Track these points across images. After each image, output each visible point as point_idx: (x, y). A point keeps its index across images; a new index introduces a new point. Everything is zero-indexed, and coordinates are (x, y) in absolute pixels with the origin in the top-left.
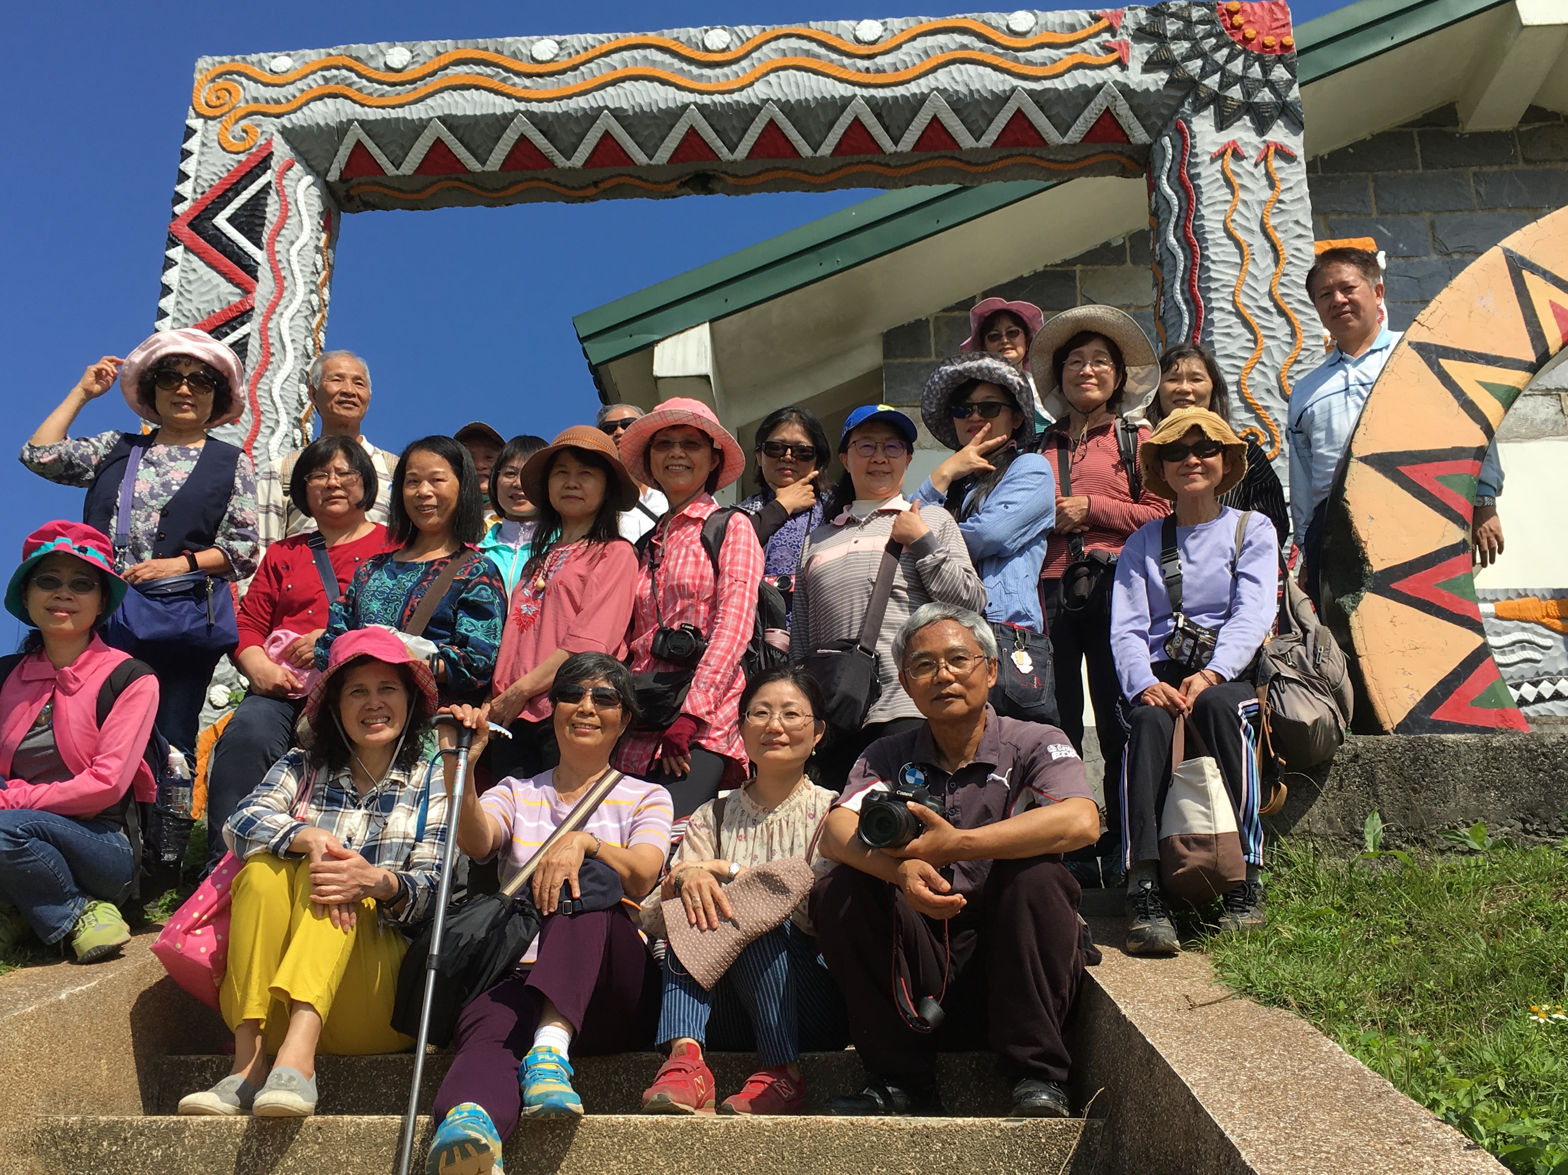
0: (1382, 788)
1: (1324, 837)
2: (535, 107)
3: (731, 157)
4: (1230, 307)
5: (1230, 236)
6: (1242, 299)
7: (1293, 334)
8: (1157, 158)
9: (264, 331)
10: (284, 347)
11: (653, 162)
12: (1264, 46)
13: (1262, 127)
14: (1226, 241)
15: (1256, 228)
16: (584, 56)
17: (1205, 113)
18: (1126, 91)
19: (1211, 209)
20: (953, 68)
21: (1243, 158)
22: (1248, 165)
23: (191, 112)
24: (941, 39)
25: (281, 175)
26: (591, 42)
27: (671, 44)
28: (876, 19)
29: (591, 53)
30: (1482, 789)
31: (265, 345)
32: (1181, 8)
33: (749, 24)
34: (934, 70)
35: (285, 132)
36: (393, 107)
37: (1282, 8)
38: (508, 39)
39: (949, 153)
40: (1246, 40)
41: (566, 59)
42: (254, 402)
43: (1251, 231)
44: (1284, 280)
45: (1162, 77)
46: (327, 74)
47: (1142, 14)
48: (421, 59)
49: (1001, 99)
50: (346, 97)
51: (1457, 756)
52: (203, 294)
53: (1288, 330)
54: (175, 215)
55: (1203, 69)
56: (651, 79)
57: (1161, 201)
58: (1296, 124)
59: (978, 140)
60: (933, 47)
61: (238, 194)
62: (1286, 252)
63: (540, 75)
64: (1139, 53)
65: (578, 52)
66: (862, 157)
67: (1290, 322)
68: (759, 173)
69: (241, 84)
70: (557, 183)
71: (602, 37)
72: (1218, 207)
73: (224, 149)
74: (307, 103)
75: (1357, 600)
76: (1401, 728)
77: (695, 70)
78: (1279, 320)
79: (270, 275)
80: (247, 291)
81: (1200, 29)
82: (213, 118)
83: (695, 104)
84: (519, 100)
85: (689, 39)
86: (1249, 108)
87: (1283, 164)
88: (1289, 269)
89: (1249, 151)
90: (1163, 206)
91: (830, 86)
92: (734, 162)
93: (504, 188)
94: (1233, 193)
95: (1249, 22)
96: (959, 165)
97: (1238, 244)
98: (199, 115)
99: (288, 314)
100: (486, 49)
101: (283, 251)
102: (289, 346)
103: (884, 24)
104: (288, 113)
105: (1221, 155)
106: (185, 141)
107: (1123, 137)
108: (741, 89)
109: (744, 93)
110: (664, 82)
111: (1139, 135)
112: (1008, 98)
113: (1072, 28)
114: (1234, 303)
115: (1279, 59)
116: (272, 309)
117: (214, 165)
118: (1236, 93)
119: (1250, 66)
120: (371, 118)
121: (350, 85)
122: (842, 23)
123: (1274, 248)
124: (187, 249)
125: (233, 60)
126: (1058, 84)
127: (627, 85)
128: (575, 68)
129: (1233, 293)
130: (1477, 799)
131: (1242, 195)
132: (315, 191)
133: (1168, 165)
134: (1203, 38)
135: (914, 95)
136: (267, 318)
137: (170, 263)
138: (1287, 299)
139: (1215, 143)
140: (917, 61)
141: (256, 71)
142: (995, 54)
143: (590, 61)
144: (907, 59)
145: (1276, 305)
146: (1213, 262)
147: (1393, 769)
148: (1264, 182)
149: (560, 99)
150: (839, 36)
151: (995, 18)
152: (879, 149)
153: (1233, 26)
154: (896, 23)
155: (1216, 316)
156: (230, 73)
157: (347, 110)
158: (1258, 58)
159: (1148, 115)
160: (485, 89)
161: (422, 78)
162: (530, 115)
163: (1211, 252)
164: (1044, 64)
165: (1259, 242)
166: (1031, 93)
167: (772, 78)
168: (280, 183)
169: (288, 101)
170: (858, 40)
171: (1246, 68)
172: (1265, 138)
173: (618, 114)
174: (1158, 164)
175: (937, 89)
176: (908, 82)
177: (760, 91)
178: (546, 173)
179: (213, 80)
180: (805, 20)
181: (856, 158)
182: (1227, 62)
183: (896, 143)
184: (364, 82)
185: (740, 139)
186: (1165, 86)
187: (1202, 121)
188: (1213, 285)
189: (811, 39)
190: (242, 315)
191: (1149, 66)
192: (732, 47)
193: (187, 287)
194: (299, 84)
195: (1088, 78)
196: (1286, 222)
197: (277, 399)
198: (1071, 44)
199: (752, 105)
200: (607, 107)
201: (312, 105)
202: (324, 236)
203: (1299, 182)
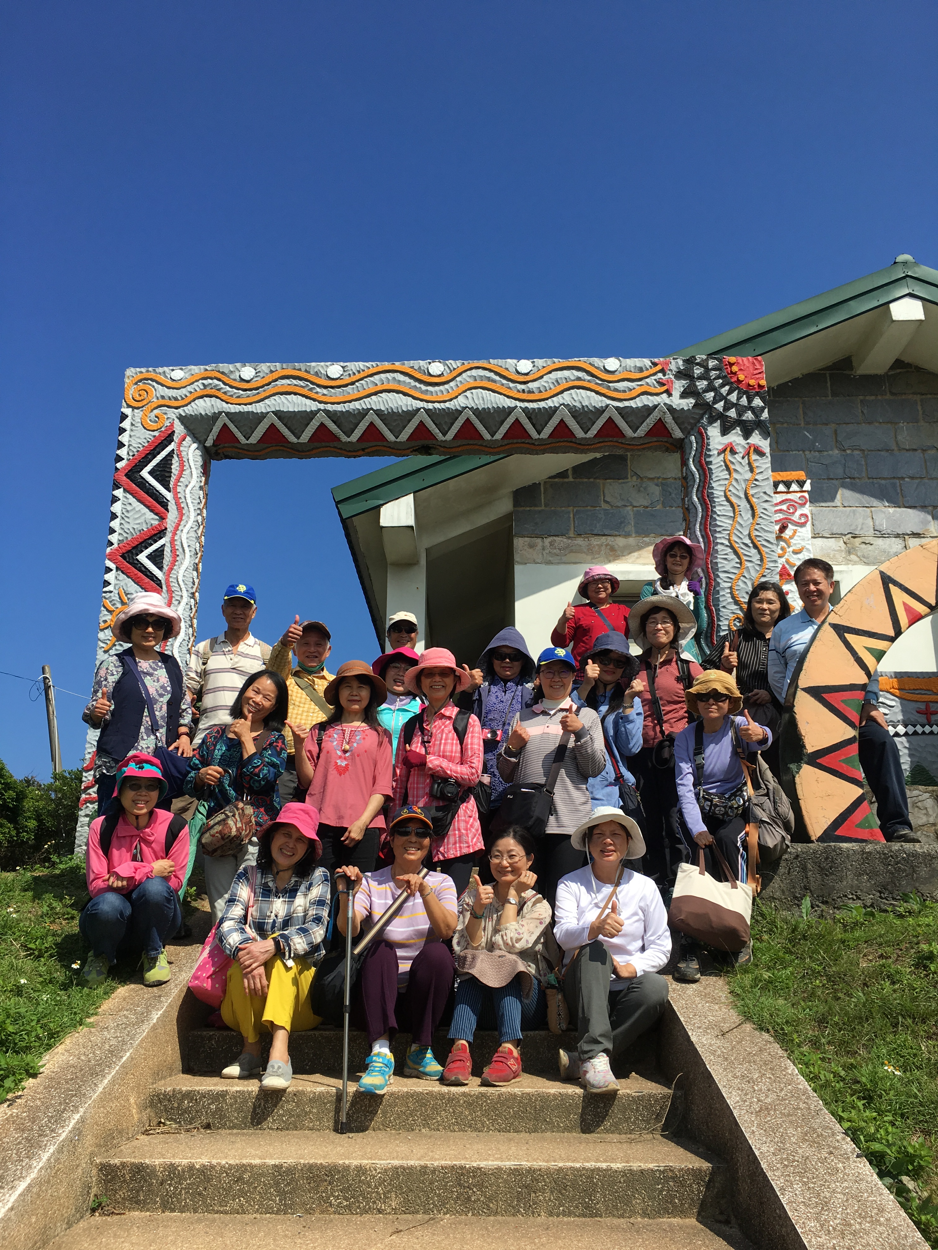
0: (810, 873)
1: (780, 900)
2: (329, 407)
3: (444, 439)
4: (727, 543)
5: (728, 500)
6: (734, 538)
7: (762, 560)
8: (687, 447)
9: (173, 541)
10: (184, 551)
11: (398, 440)
12: (749, 385)
13: (747, 435)
14: (726, 503)
15: (743, 496)
16: (358, 376)
17: (715, 425)
18: (670, 408)
19: (718, 483)
20: (572, 391)
21: (736, 453)
22: (738, 457)
23: (124, 404)
24: (566, 373)
25: (180, 444)
26: (362, 367)
27: (409, 371)
28: (528, 359)
29: (362, 375)
30: (860, 875)
31: (174, 550)
32: (703, 360)
33: (455, 359)
34: (562, 392)
35: (181, 418)
36: (246, 405)
37: (760, 362)
38: (313, 364)
39: (569, 440)
40: (739, 381)
41: (347, 377)
42: (168, 586)
43: (740, 498)
44: (757, 527)
45: (691, 401)
46: (205, 382)
47: (680, 362)
48: (261, 374)
49: (600, 411)
50: (217, 397)
51: (848, 857)
52: (136, 519)
53: (758, 557)
54: (117, 469)
55: (714, 398)
56: (398, 392)
57: (689, 473)
58: (765, 434)
59: (586, 433)
60: (561, 378)
61: (155, 457)
62: (759, 510)
63: (332, 387)
64: (679, 386)
65: (354, 374)
66: (519, 441)
67: (760, 553)
68: (459, 446)
69: (153, 387)
70: (341, 449)
71: (368, 364)
72: (721, 482)
73: (145, 428)
74: (194, 400)
75: (799, 768)
76: (821, 839)
77: (424, 387)
78: (754, 551)
79: (175, 507)
80: (162, 518)
81: (713, 374)
82: (138, 408)
83: (424, 408)
84: (320, 402)
85: (420, 368)
86: (739, 422)
87: (758, 457)
88: (760, 521)
89: (739, 449)
90: (690, 477)
91: (502, 401)
92: (446, 441)
93: (309, 451)
94: (730, 474)
95: (741, 370)
96: (575, 445)
97: (732, 505)
98: (129, 406)
99: (186, 530)
100: (300, 370)
101: (182, 492)
102: (187, 550)
103: (533, 362)
104: (183, 406)
105: (724, 451)
106: (121, 422)
107: (669, 434)
108: (451, 400)
109: (452, 402)
110: (405, 394)
111: (678, 433)
112: (604, 411)
113: (641, 370)
114: (729, 540)
115: (757, 394)
116: (176, 528)
117: (139, 438)
118: (732, 413)
119: (741, 397)
120: (233, 411)
121: (219, 390)
122: (509, 360)
123: (752, 508)
124: (125, 490)
125: (148, 371)
126: (632, 404)
127: (383, 395)
128: (353, 383)
129: (729, 534)
130: (857, 880)
131: (735, 475)
132: (198, 453)
133: (693, 453)
134: (715, 379)
135: (550, 407)
136: (174, 534)
137: (115, 499)
138: (758, 539)
139: (721, 444)
140: (552, 386)
141: (162, 378)
142: (597, 384)
143: (362, 379)
144: (546, 385)
145: (753, 542)
146: (718, 515)
147: (815, 863)
148: (747, 468)
149: (345, 402)
150: (507, 369)
151: (597, 361)
152: (529, 436)
153: (732, 373)
154: (540, 362)
155: (719, 547)
156: (147, 379)
157: (218, 405)
158: (745, 393)
159: (683, 423)
160: (300, 395)
161: (262, 387)
162: (326, 412)
163: (717, 509)
164: (624, 391)
165: (744, 504)
166: (617, 408)
167: (468, 393)
168: (179, 450)
169: (183, 399)
170: (518, 372)
171: (739, 398)
172: (748, 441)
173: (378, 413)
174: (688, 451)
175: (563, 404)
176: (547, 399)
177: (461, 402)
178: (336, 444)
179: (136, 384)
180: (487, 358)
181: (515, 441)
182: (728, 394)
183: (539, 433)
184: (228, 388)
185: (449, 429)
186: (693, 407)
187: (713, 429)
188: (718, 529)
189: (490, 370)
190: (160, 533)
191: (684, 395)
192: (445, 374)
193: (126, 514)
194: (189, 388)
195: (649, 401)
196: (759, 492)
197: (181, 583)
198: (640, 379)
199: (457, 410)
200: (372, 409)
201: (196, 401)
202: (203, 479)
203: (767, 468)
